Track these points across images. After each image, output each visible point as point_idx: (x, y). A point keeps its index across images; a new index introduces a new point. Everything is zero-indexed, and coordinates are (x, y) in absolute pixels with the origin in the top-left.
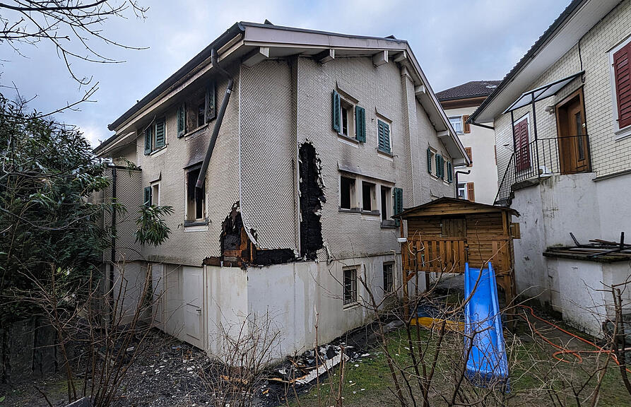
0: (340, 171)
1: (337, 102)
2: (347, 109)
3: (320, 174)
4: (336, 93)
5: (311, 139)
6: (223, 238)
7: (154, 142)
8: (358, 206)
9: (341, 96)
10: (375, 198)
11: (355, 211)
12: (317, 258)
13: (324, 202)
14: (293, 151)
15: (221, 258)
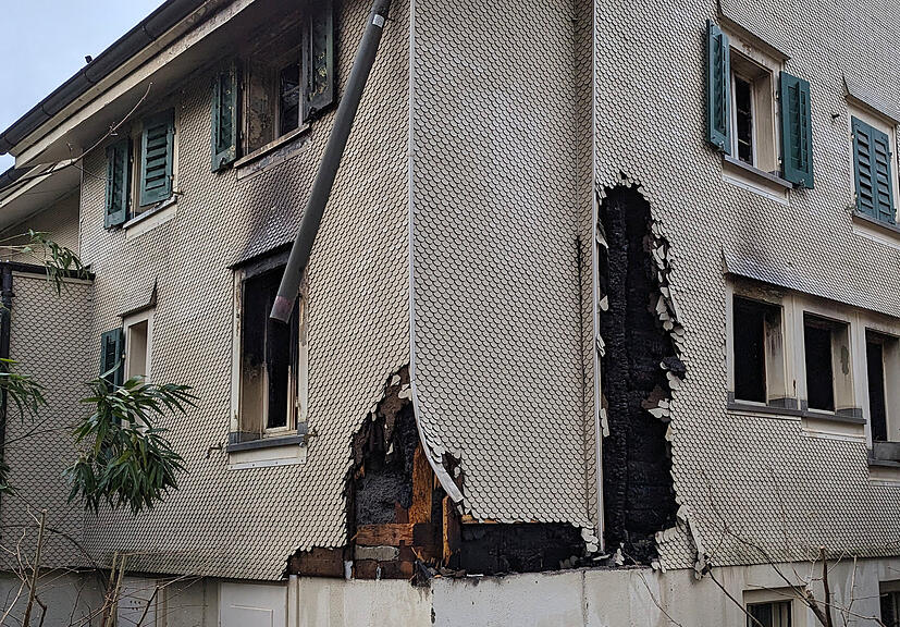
0: (732, 278)
1: (719, 59)
2: (750, 81)
3: (666, 284)
4: (717, 30)
5: (635, 176)
6: (353, 485)
7: (139, 189)
8: (789, 392)
9: (730, 42)
10: (846, 370)
11: (782, 407)
12: (657, 555)
13: (681, 375)
14: (580, 212)
15: (348, 550)
